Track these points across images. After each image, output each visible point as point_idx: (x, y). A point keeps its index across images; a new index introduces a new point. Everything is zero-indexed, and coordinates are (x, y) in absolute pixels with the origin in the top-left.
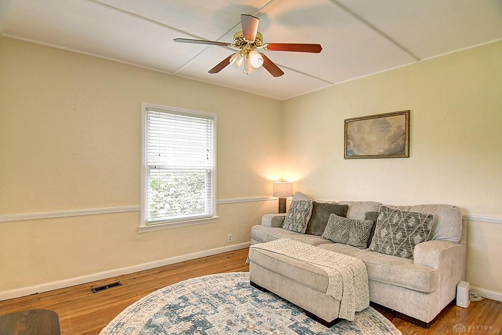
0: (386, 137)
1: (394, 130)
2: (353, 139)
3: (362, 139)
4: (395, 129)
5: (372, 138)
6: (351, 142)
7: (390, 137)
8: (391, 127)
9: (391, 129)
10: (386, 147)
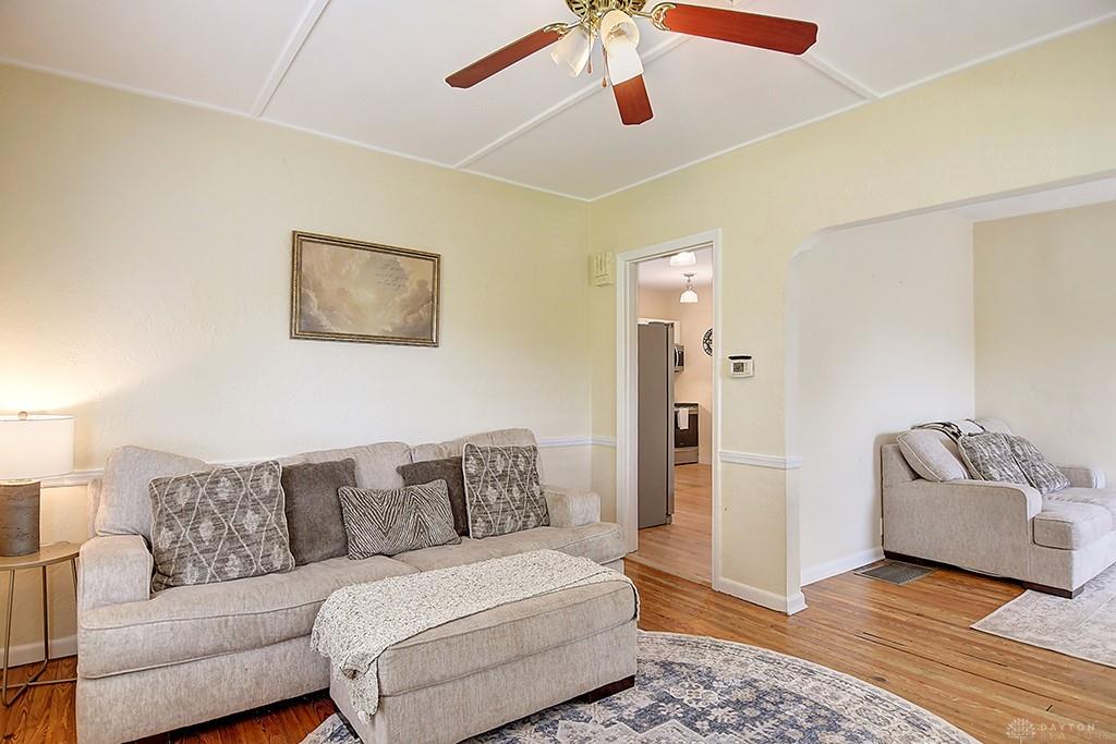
0: (397, 299)
1: (411, 286)
2: (317, 288)
3: (342, 292)
4: (415, 286)
5: (366, 295)
6: (312, 295)
7: (404, 300)
8: (407, 279)
9: (407, 284)
10: (398, 321)
